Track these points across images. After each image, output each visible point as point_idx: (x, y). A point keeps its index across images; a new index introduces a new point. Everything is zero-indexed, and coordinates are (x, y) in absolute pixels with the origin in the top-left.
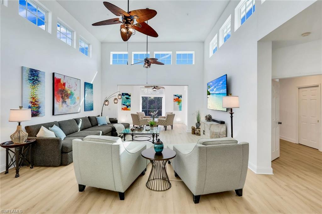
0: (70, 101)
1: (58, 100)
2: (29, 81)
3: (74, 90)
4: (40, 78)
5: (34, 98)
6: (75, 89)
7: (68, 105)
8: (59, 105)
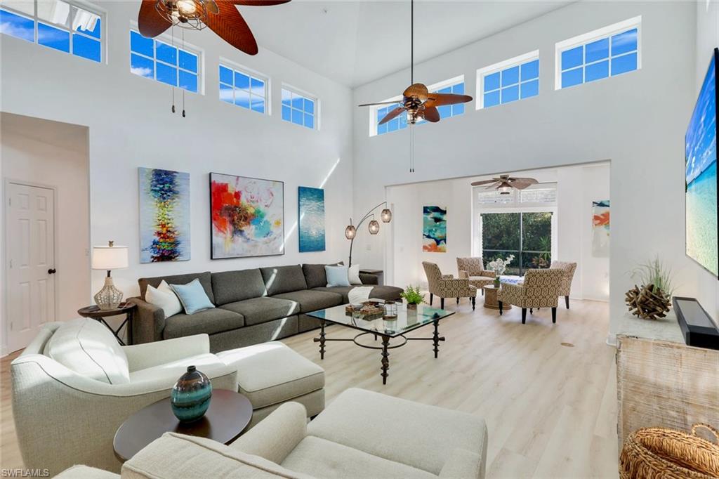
0: (254, 230)
1: (222, 229)
2: (152, 194)
3: (266, 206)
4: (177, 185)
5: (165, 225)
6: (268, 203)
7: (249, 239)
8: (226, 238)
